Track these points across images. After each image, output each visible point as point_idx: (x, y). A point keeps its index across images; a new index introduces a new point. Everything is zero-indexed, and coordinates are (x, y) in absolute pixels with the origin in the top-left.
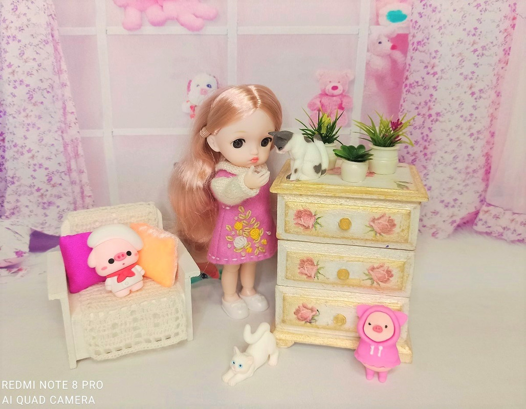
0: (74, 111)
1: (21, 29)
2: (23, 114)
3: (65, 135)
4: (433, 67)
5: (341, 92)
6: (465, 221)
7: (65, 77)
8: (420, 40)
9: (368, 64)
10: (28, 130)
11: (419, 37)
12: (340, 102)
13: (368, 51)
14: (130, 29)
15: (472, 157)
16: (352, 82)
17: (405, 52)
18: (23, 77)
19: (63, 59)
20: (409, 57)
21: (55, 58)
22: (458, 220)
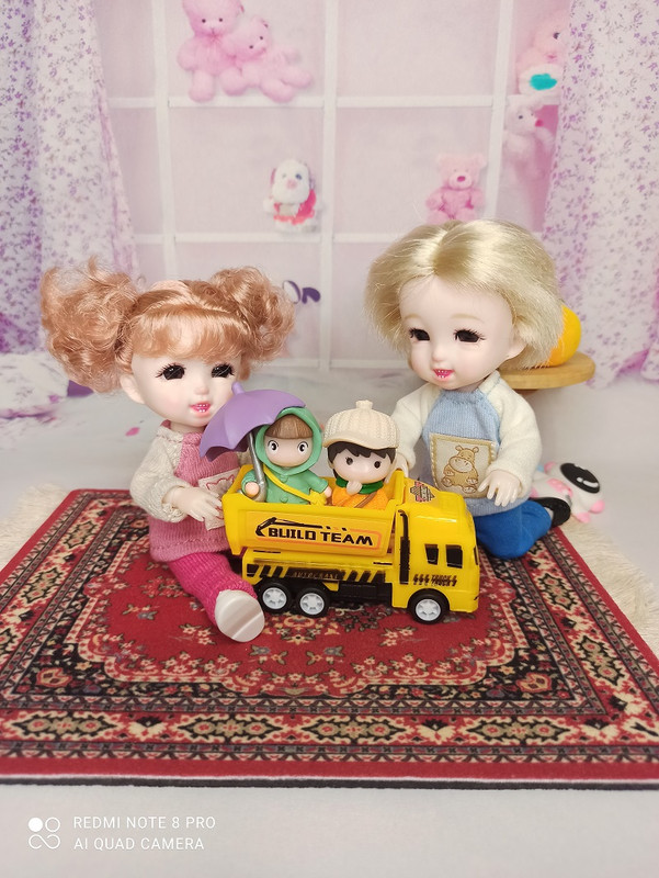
0: (127, 208)
1: (61, 100)
2: (64, 212)
3: (115, 241)
4: (590, 151)
5: (469, 185)
6: (630, 363)
7: (115, 164)
8: (574, 113)
10: (70, 234)
11: (573, 109)
12: (468, 198)
13: (505, 128)
14: (198, 100)
15: (639, 274)
16: (484, 171)
17: (553, 130)
18: (64, 164)
19: (113, 140)
20: (558, 137)
21: (104, 138)
22: (621, 361)
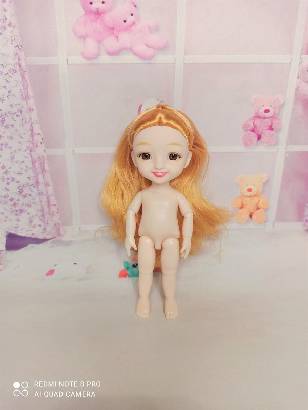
0: (40, 132)
3: (33, 153)
5: (272, 115)
7: (32, 102)
9: (297, 89)
10: (1, 149)
12: (271, 124)
13: (298, 78)
14: (88, 59)
16: (282, 106)
19: (30, 86)
21: (23, 85)
